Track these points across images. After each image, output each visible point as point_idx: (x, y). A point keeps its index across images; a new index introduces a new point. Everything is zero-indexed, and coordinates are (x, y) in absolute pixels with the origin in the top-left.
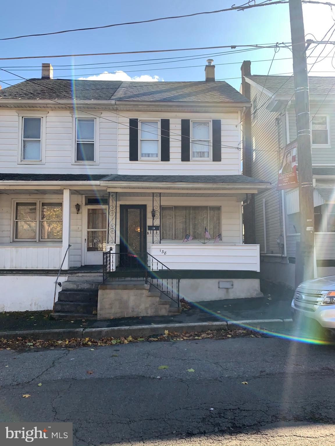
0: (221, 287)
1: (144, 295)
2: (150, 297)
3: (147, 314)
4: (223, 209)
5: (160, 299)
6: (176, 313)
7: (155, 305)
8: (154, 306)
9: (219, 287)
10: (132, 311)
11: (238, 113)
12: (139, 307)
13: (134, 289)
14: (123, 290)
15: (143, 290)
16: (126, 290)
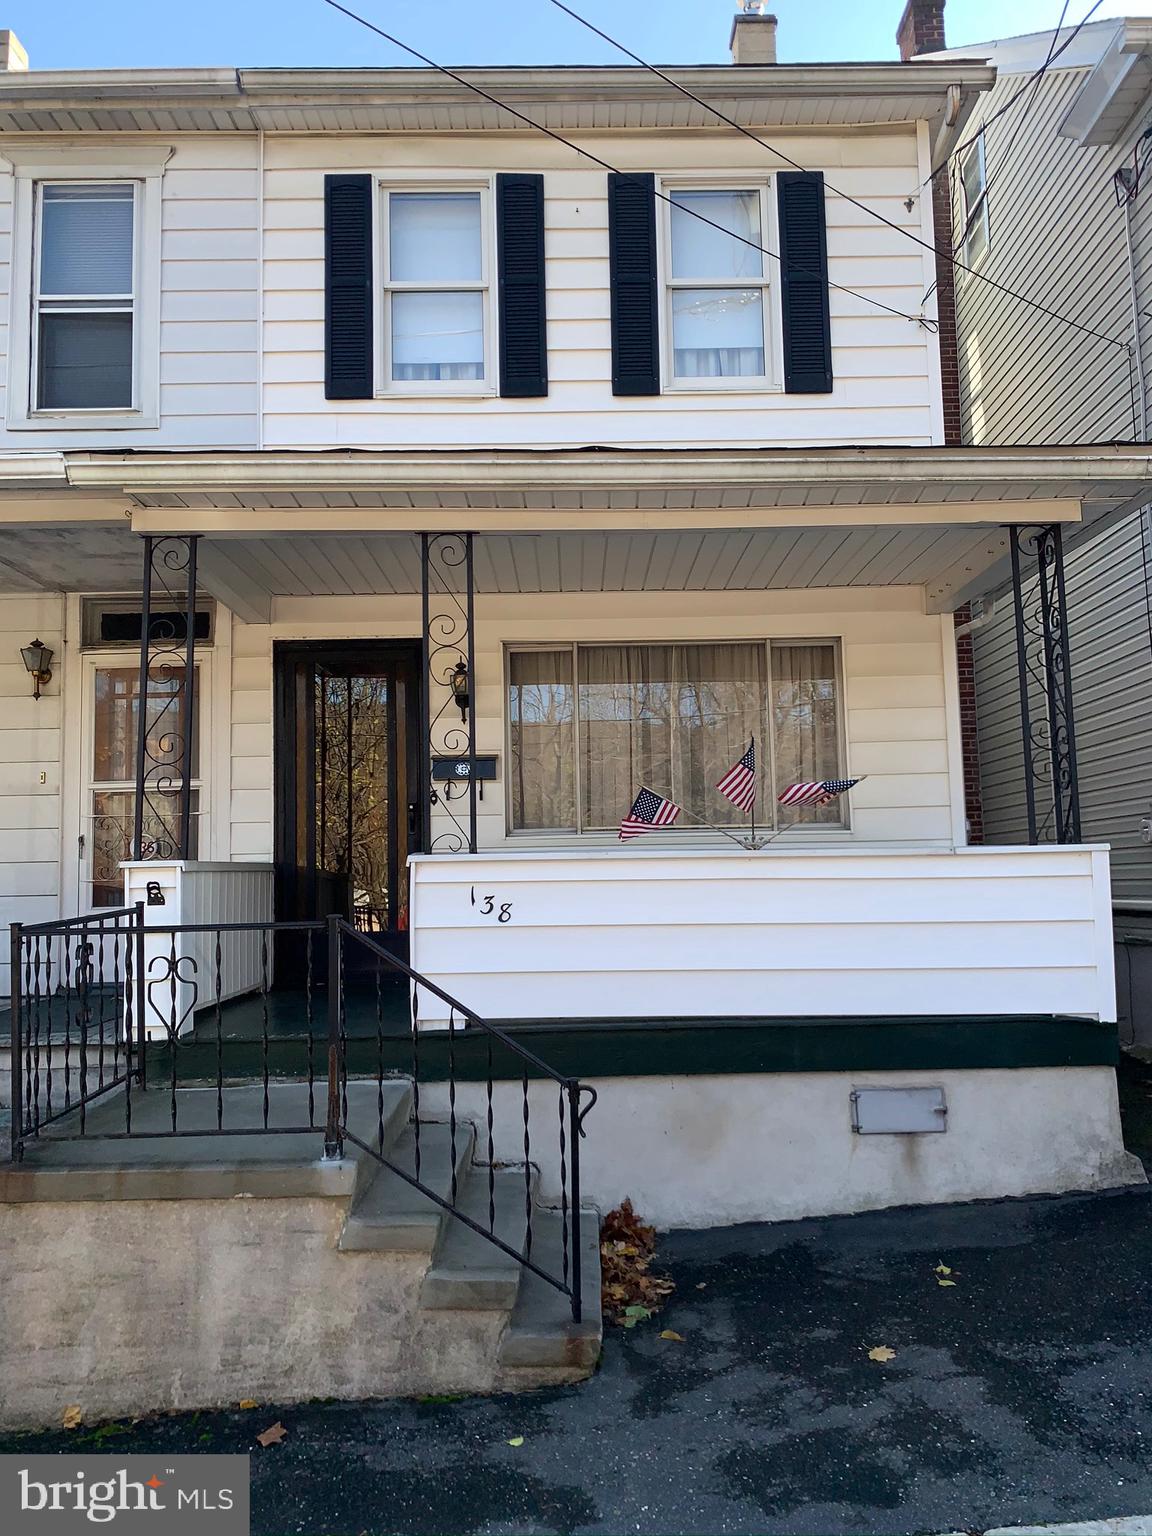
0: (866, 1125)
1: (314, 1242)
2: (358, 1251)
3: (341, 1380)
4: (851, 657)
5: (435, 1266)
6: (561, 1374)
7: (396, 1311)
8: (394, 1319)
9: (856, 1129)
10: (225, 1362)
11: (914, 132)
12: (277, 1328)
13: (240, 1198)
14: (155, 1202)
15: (311, 1206)
16: (176, 1205)
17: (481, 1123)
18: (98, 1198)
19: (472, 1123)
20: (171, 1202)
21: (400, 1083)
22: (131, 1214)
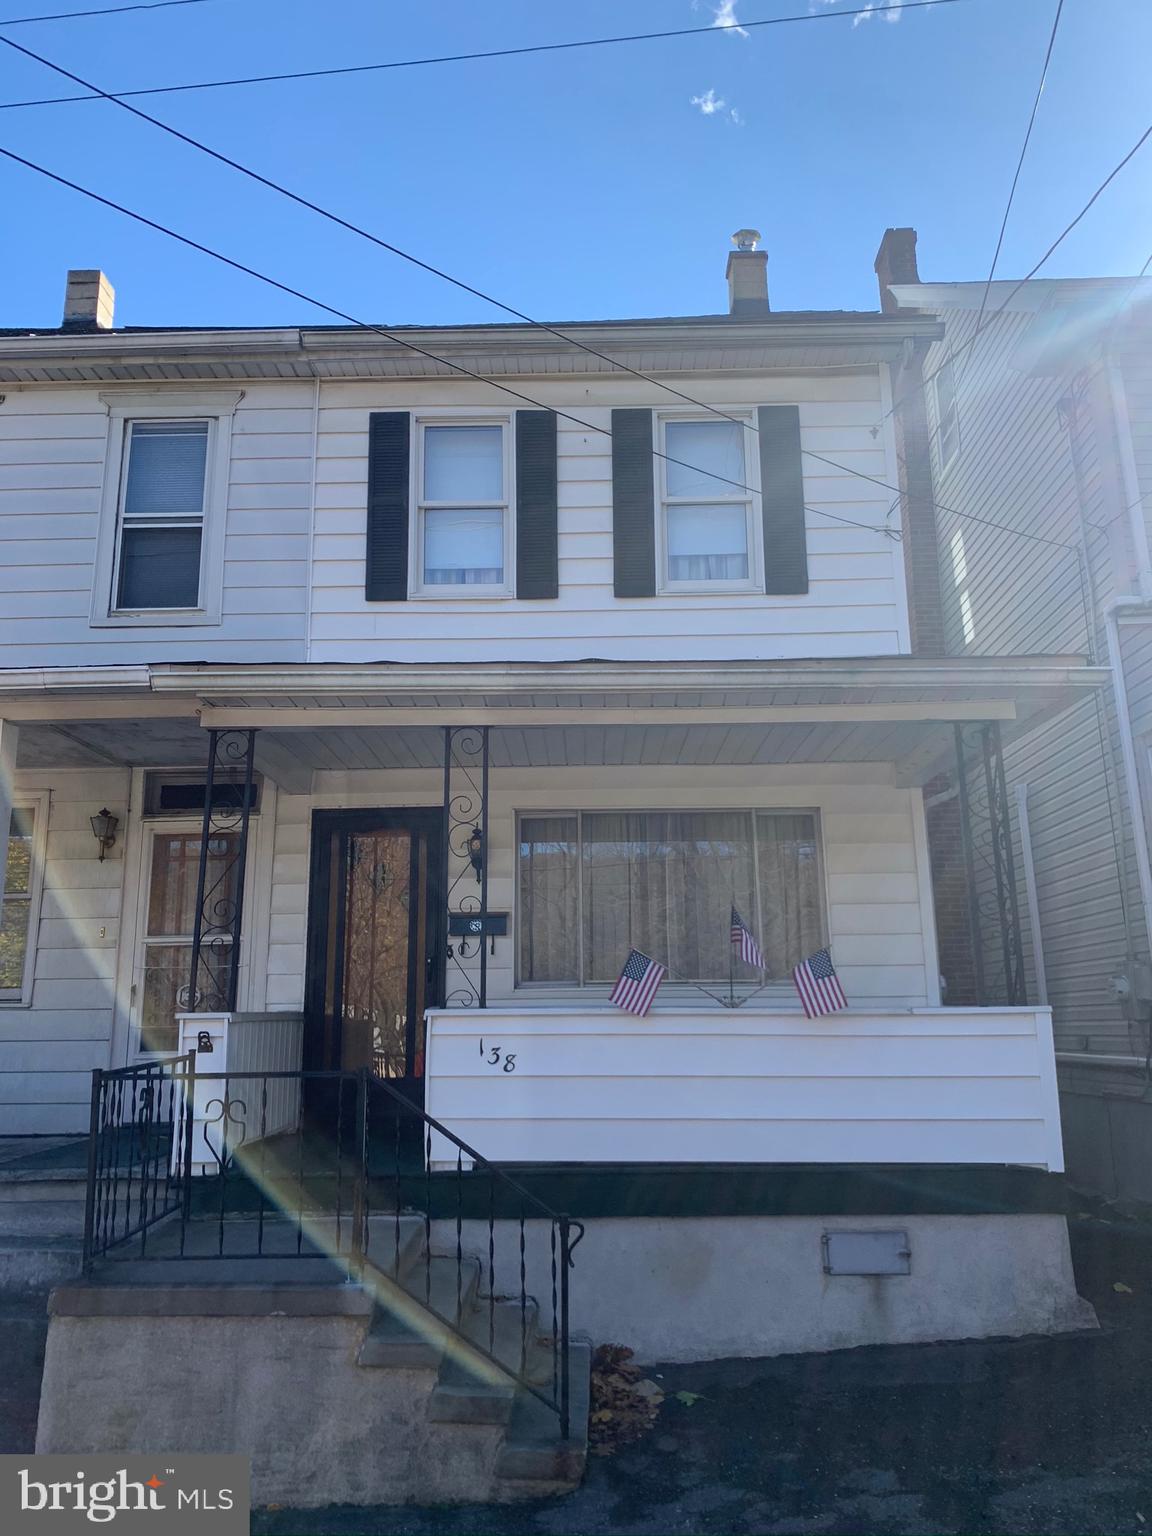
0: (836, 1266)
1: (337, 1358)
2: (375, 1367)
3: (357, 1487)
5: (440, 1383)
6: (549, 1487)
7: (405, 1423)
8: (403, 1431)
9: (827, 1270)
11: (875, 372)
12: (302, 1437)
13: (276, 1316)
14: (201, 1318)
15: (335, 1324)
16: (220, 1321)
17: (485, 1258)
18: (155, 1314)
19: (477, 1259)
20: (215, 1319)
21: (413, 1219)
22: (179, 1329)
